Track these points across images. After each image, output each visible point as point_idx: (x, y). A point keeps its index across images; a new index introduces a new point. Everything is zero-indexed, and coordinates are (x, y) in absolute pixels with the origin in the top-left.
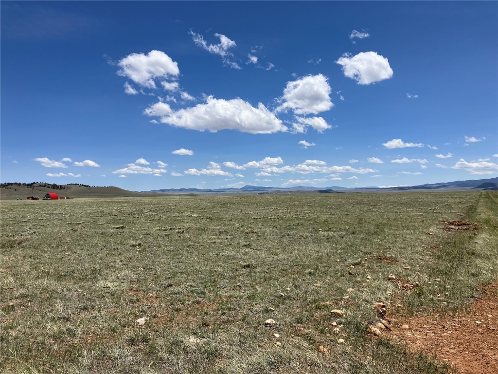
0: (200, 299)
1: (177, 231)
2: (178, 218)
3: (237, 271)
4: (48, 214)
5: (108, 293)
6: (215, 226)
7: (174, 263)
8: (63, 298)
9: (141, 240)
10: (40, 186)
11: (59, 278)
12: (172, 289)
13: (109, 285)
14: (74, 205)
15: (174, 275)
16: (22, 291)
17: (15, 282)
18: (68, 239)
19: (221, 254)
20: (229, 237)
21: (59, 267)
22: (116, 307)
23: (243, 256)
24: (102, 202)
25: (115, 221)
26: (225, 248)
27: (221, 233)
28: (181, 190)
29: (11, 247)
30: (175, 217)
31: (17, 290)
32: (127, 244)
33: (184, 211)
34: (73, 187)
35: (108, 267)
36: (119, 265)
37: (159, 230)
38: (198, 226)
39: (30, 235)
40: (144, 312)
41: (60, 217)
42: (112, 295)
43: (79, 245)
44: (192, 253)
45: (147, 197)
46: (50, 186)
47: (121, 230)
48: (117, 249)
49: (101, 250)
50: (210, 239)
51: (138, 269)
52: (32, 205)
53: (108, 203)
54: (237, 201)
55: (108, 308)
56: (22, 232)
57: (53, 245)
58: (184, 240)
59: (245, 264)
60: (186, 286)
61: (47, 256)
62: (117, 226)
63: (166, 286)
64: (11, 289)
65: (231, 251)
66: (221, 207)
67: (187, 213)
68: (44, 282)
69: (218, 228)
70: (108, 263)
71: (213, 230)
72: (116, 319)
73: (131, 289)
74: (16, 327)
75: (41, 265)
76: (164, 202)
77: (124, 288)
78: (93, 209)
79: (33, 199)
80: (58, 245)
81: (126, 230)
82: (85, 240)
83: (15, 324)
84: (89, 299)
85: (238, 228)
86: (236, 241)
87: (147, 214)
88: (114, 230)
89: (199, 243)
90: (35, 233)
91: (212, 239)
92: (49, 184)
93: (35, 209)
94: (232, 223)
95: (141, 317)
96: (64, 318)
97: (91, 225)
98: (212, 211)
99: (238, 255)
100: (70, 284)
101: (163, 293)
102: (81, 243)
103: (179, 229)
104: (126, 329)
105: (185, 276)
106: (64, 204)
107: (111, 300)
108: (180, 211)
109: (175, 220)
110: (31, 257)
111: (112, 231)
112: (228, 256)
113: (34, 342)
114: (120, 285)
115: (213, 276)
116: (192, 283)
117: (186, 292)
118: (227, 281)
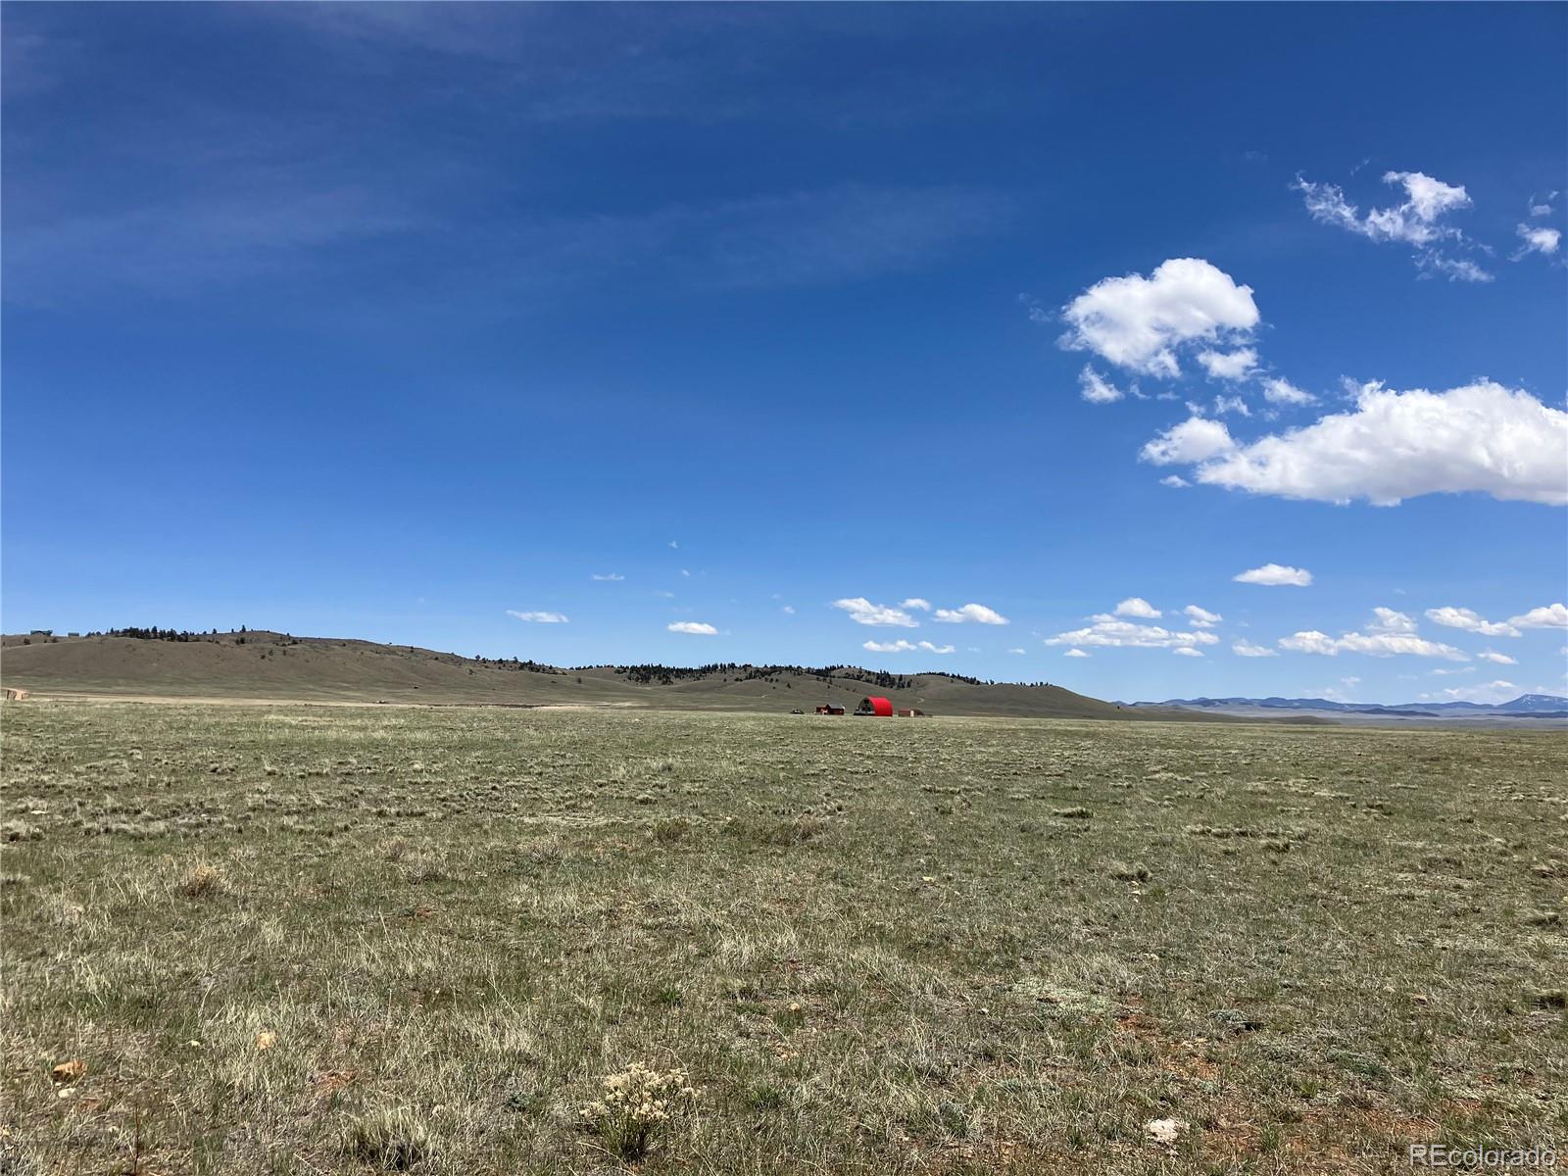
0: (1371, 1094)
1: (1263, 842)
2: (1264, 799)
3: (1509, 1012)
4: (869, 757)
5: (1053, 1018)
6: (1404, 837)
7: (1264, 953)
8: (924, 1012)
9: (1144, 862)
10: (848, 676)
11: (911, 951)
12: (1260, 1038)
13: (1053, 995)
14: (937, 737)
15: (1267, 993)
16: (820, 974)
17: (802, 944)
18: (929, 837)
19: (1438, 943)
20: (1466, 884)
21: (909, 917)
22: (1078, 1069)
23: (1531, 962)
24: (1015, 732)
25: (1060, 794)
26: (1453, 921)
27: (1431, 864)
28: (1268, 704)
29: (787, 844)
30: (1252, 792)
31: (807, 970)
32: (1102, 870)
33: (1284, 777)
34: (932, 681)
35: (1048, 936)
36: (1079, 933)
37: (1203, 833)
38: (1340, 832)
39: (830, 813)
40: (1173, 1101)
41: (901, 769)
42: (1065, 1026)
43: (959, 856)
44: (1325, 922)
45: (1154, 723)
46: (872, 677)
47: (1079, 824)
48: (1072, 882)
49: (1024, 879)
50: (1388, 883)
51: (1140, 956)
52: (829, 728)
53: (1034, 734)
54: (1488, 750)
55: (1054, 1066)
56: (810, 803)
57: (888, 850)
58: (1291, 875)
59: (1545, 992)
60: (1314, 1038)
61: (875, 881)
62: (1068, 810)
63: (1240, 1025)
64: (792, 962)
65: (1478, 936)
66: (1426, 772)
67: (1295, 784)
68: (872, 956)
69: (1419, 845)
70: (1046, 924)
71: (1400, 852)
72: (1082, 1108)
73: (1124, 1018)
74: (809, 1075)
75: (861, 905)
76: (1212, 741)
77: (1100, 1010)
78: (991, 750)
79: (832, 711)
80: (903, 852)
81: (1097, 826)
82: (975, 845)
83: (807, 1065)
84: (996, 1029)
85: (1503, 853)
86: (1498, 900)
87: (1157, 776)
88: (1059, 823)
89: (1347, 892)
90: (840, 809)
91: (1400, 885)
92: (869, 673)
93: (836, 740)
94: (1477, 830)
95: (1162, 1117)
96: (933, 1075)
97: (990, 800)
98: (1388, 781)
99: (1508, 954)
100: (942, 976)
101: (1229, 1049)
102: (964, 850)
103: (1270, 835)
104: (1116, 1147)
105: (1305, 1000)
106: (911, 730)
107: (1062, 1043)
108: (1271, 775)
109: (1255, 804)
110: (835, 878)
111: (1051, 823)
112: (1468, 955)
113: (857, 1127)
114: (1088, 1001)
115: (1412, 1017)
116: (1335, 1032)
117: (1314, 1059)
118: (1473, 1044)
